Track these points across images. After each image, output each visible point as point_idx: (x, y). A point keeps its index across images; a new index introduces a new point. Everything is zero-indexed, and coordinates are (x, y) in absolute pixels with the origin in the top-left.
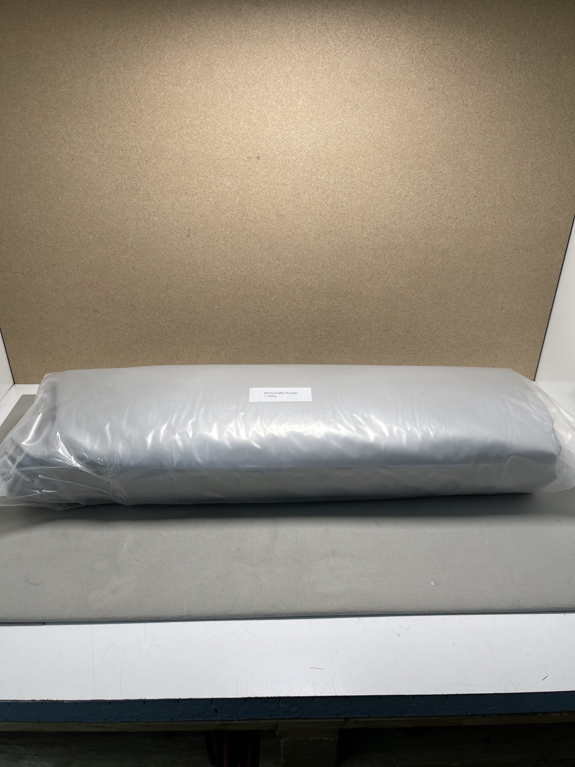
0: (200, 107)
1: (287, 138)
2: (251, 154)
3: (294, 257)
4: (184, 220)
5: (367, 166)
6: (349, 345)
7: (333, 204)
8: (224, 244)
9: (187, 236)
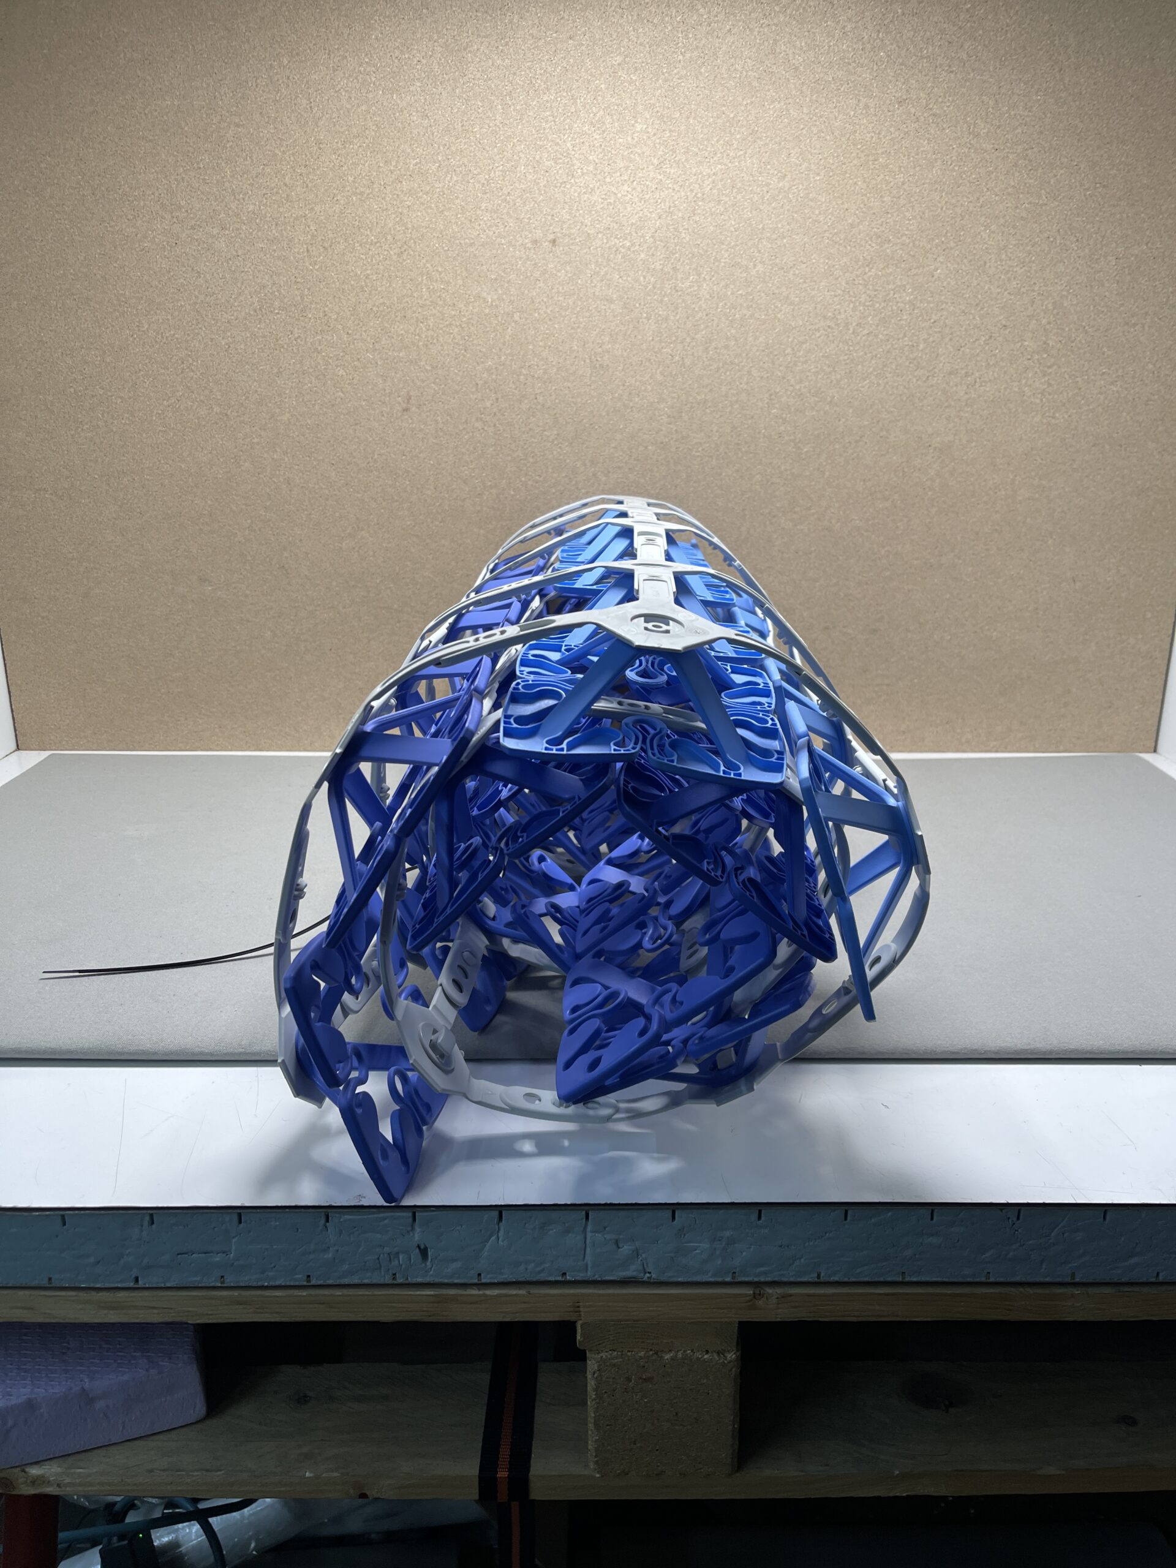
0: (437, 136)
1: (612, 201)
2: (539, 233)
4: (398, 375)
5: (778, 261)
7: (708, 341)
8: (480, 428)
9: (404, 410)
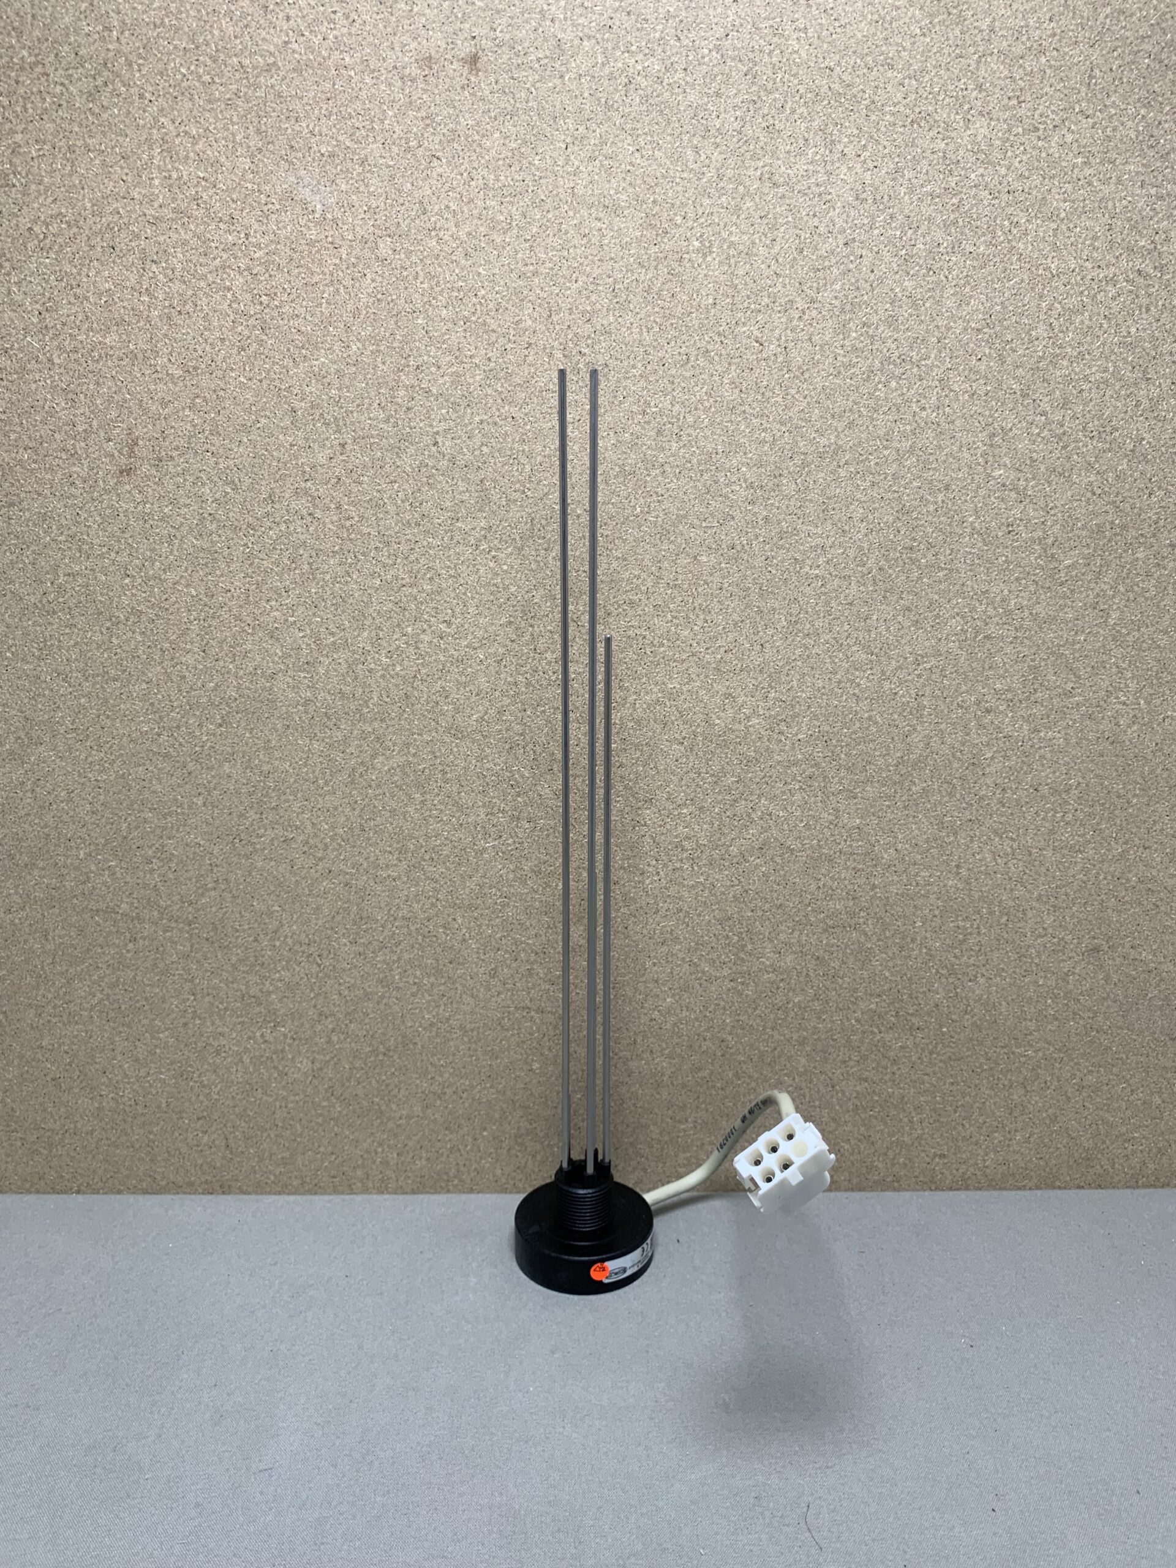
2: (437, 40)
3: (650, 584)
4: (103, 390)
5: (1022, 112)
6: (913, 1020)
7: (848, 307)
8: (304, 512)
9: (121, 473)
